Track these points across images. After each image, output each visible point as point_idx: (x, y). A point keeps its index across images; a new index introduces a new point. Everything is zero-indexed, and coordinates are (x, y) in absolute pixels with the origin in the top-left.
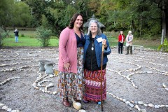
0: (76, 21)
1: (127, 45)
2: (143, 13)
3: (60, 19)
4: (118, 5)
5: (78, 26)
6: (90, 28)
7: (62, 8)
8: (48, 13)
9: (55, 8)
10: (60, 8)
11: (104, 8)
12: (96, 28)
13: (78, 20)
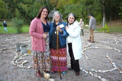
0: (43, 13)
2: (90, 6)
3: (29, 12)
4: (71, 1)
5: (44, 16)
6: (54, 18)
7: (31, 4)
8: (20, 7)
9: (25, 4)
11: (61, 3)
12: (59, 17)
13: (44, 12)
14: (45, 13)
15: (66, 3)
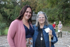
1: (59, 31)
2: (66, 9)
3: (11, 15)
4: (49, 5)
8: (2, 11)
9: (8, 8)
10: (11, 8)
11: (39, 7)
12: (44, 19)
13: (27, 12)
14: (29, 14)
15: (44, 7)
